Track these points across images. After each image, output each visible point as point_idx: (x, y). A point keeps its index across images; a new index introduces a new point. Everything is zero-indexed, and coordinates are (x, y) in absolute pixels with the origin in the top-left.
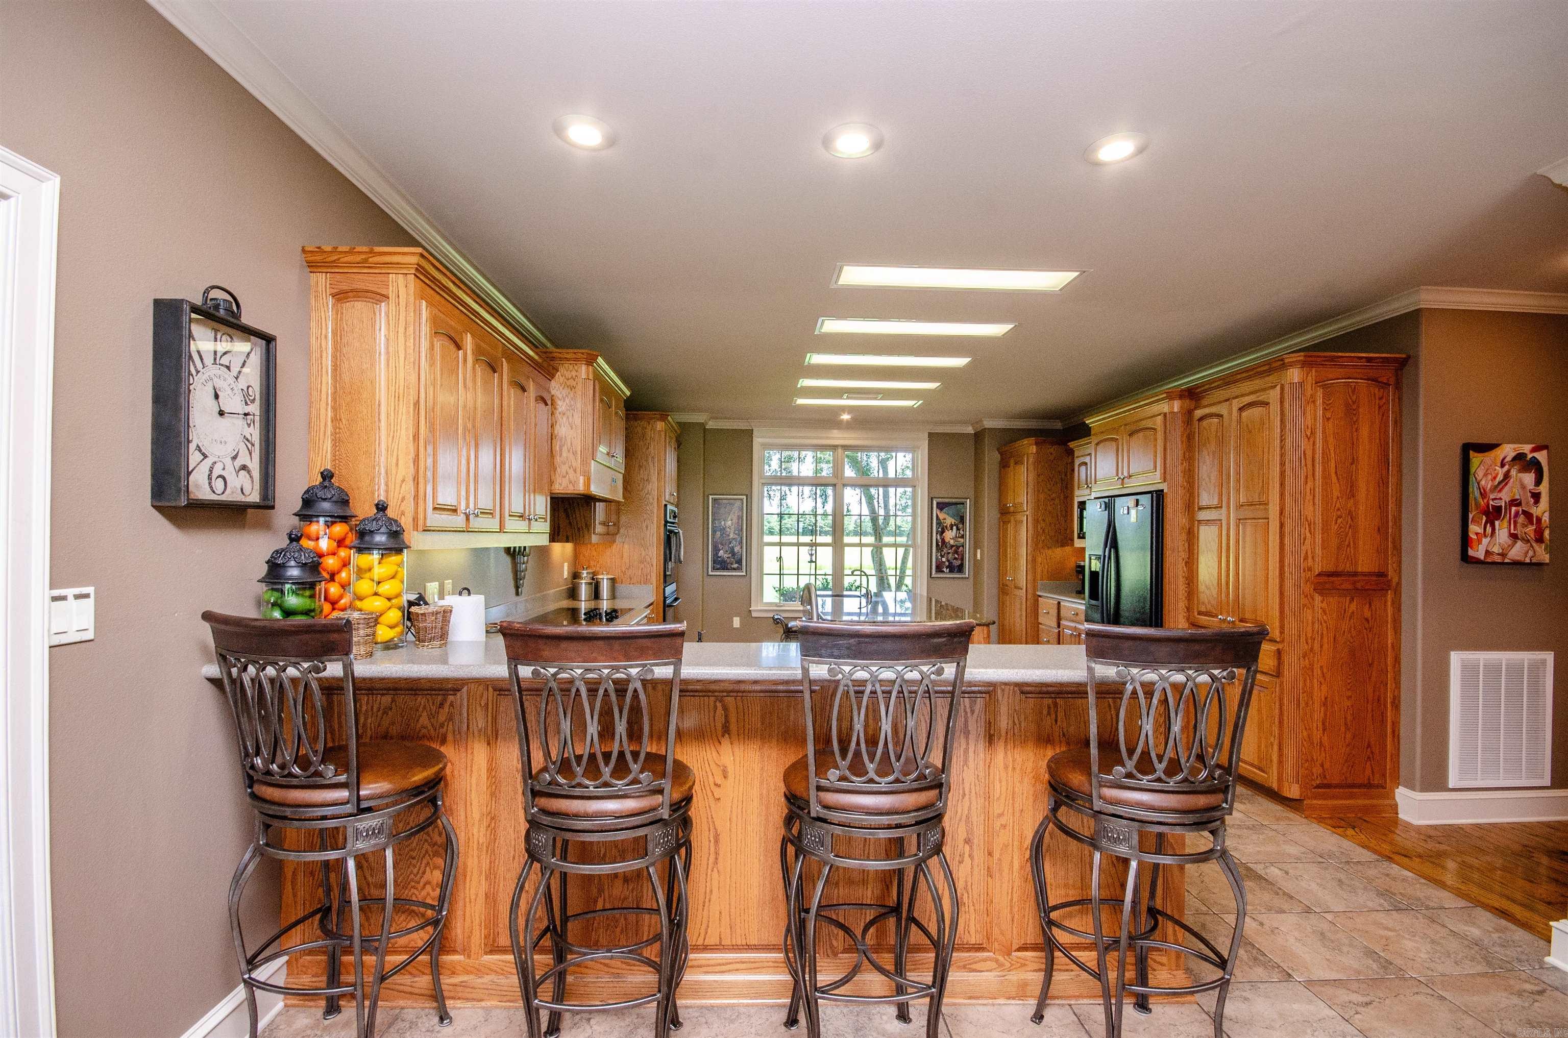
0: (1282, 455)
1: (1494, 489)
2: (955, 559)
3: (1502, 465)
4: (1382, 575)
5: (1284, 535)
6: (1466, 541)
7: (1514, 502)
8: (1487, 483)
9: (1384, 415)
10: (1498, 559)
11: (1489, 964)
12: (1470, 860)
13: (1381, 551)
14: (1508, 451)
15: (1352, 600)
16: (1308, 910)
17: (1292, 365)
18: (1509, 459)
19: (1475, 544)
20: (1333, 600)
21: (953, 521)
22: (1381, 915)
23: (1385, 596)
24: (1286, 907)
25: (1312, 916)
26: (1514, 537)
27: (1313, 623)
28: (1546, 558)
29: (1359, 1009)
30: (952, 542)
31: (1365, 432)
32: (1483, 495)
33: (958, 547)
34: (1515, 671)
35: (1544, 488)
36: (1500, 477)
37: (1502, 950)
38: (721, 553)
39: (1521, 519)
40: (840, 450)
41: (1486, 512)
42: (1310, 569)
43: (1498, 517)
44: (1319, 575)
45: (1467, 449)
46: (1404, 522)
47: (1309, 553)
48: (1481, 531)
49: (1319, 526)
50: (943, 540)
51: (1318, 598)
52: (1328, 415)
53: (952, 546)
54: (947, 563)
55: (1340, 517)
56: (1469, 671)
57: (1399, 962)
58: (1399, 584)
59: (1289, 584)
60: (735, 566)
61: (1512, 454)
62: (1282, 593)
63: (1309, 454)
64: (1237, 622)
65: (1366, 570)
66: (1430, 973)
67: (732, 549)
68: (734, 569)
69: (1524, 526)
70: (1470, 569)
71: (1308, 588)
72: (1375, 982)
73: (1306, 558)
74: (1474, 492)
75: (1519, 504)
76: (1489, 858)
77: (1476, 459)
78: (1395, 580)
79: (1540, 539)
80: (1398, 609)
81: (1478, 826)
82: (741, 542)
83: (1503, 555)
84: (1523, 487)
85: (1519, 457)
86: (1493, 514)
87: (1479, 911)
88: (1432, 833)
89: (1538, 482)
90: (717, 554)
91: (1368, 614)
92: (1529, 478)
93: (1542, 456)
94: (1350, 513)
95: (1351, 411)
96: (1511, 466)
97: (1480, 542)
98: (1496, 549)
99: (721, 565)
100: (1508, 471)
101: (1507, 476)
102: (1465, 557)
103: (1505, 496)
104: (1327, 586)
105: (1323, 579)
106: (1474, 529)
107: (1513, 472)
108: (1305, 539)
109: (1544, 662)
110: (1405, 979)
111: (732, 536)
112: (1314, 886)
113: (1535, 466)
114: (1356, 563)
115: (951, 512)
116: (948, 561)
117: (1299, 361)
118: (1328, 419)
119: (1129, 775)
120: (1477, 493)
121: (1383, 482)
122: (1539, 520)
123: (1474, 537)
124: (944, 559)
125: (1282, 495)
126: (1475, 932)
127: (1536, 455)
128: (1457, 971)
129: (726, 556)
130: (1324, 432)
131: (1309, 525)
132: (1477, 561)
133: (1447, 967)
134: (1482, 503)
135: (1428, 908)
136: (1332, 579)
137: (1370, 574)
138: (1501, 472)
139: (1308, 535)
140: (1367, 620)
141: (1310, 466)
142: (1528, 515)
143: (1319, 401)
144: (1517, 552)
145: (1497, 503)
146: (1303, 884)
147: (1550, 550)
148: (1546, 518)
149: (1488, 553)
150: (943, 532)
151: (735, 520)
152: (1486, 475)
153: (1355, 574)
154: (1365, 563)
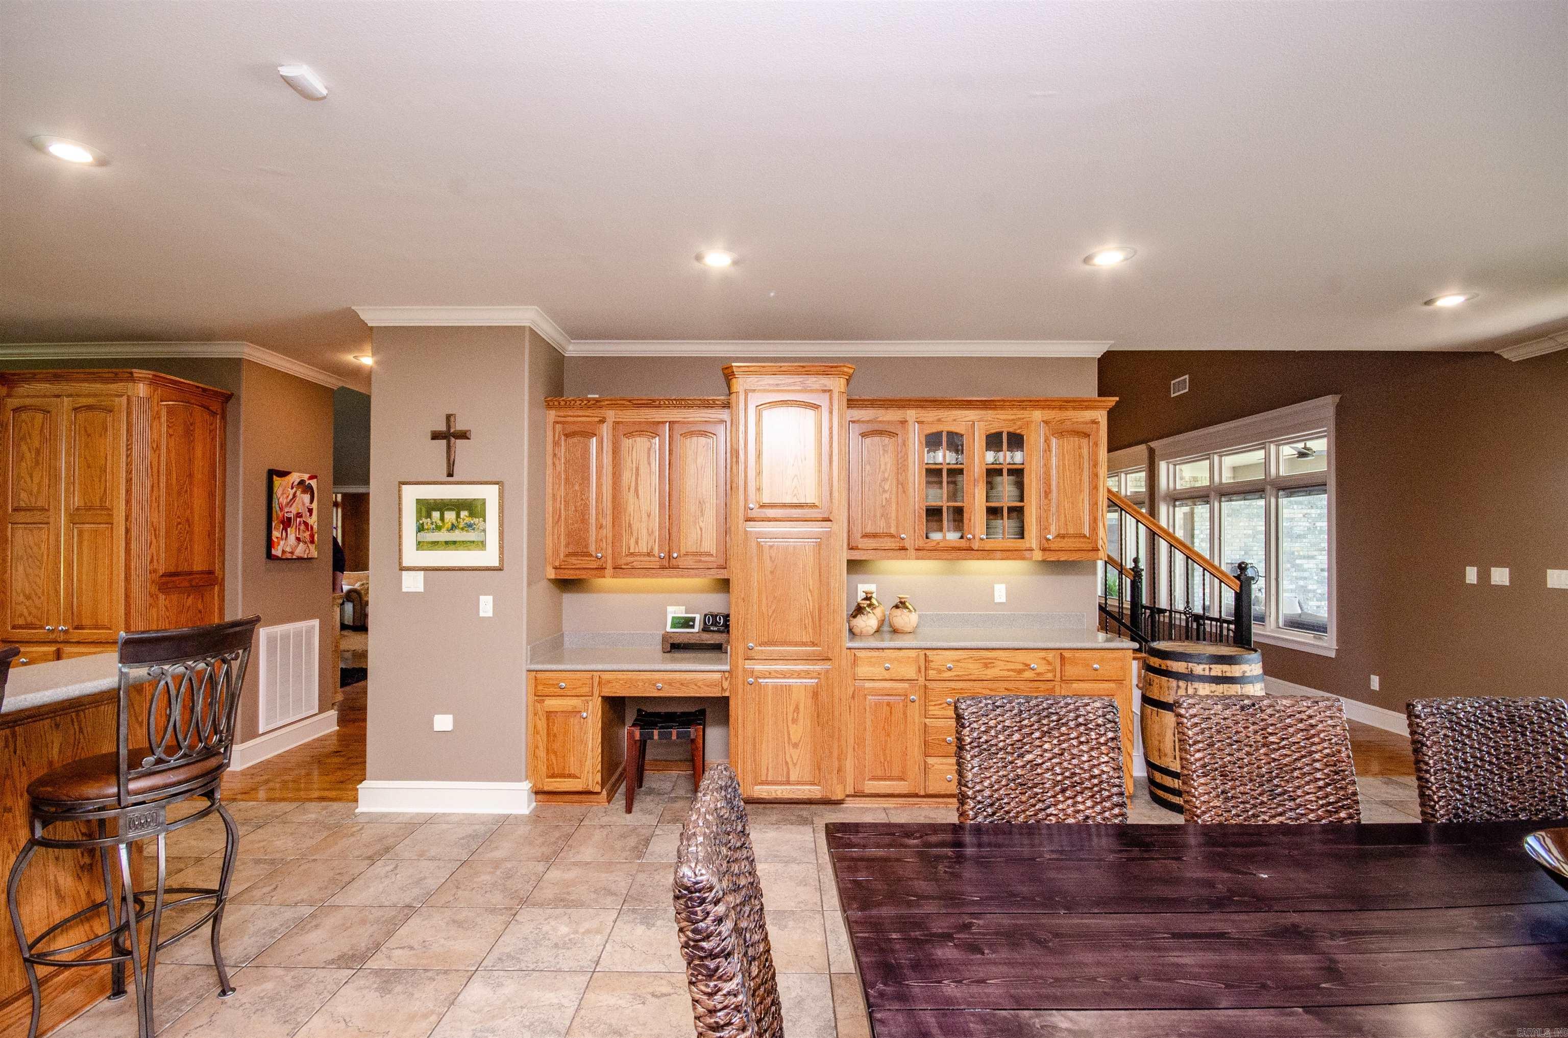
0: (128, 464)
1: (288, 504)
3: (292, 488)
4: (211, 572)
5: (130, 539)
6: (270, 544)
7: (299, 515)
8: (284, 501)
9: (213, 439)
10: (289, 556)
11: (329, 829)
12: (286, 778)
13: (210, 553)
14: (295, 477)
15: (189, 595)
16: (198, 860)
17: (140, 380)
18: (296, 483)
19: (276, 545)
20: (174, 597)
22: (252, 835)
23: (214, 589)
24: (182, 866)
25: (204, 861)
26: (298, 539)
27: (158, 620)
28: (315, 555)
29: (272, 894)
31: (199, 452)
32: (281, 509)
34: (298, 634)
35: (315, 506)
36: (291, 497)
37: (331, 818)
39: (302, 527)
41: (282, 522)
42: (155, 571)
43: (289, 526)
44: (162, 576)
45: (272, 474)
46: (228, 529)
47: (155, 558)
48: (279, 536)
49: (163, 533)
51: (162, 597)
52: (171, 431)
55: (180, 523)
56: (271, 641)
57: (278, 856)
58: (223, 579)
59: (135, 587)
61: (298, 480)
62: (127, 597)
63: (155, 463)
64: (71, 630)
65: (200, 569)
66: (300, 852)
69: (304, 532)
70: (271, 564)
71: (154, 589)
72: (270, 876)
73: (152, 561)
74: (276, 506)
75: (301, 517)
76: (296, 772)
77: (277, 481)
78: (220, 577)
79: (312, 542)
80: (222, 599)
81: (279, 756)
83: (292, 553)
84: (304, 504)
85: (302, 482)
86: (287, 523)
87: (308, 805)
88: (253, 771)
89: (312, 501)
91: (200, 607)
92: (306, 498)
93: (313, 483)
94: (188, 520)
95: (188, 433)
96: (297, 488)
97: (279, 544)
98: (288, 549)
100: (295, 493)
101: (294, 496)
102: (270, 556)
103: (294, 510)
104: (170, 585)
105: (164, 579)
106: (276, 534)
107: (298, 493)
108: (151, 544)
109: (313, 627)
110: (289, 863)
112: (193, 843)
113: (308, 489)
114: (192, 564)
117: (149, 378)
118: (171, 435)
119: (159, 761)
120: (277, 506)
121: (212, 495)
122: (312, 528)
123: (275, 540)
125: (128, 502)
126: (313, 816)
127: (311, 482)
128: (314, 842)
130: (167, 448)
131: (155, 530)
132: (277, 558)
133: (309, 843)
134: (280, 514)
135: (277, 817)
136: (174, 579)
137: (202, 572)
138: (292, 492)
139: (154, 541)
140: (200, 612)
141: (155, 477)
142: (306, 524)
143: (164, 419)
144: (300, 551)
145: (288, 515)
146: (185, 844)
147: (318, 548)
148: (315, 527)
149: (284, 552)
152: (283, 494)
153: (191, 573)
154: (198, 565)
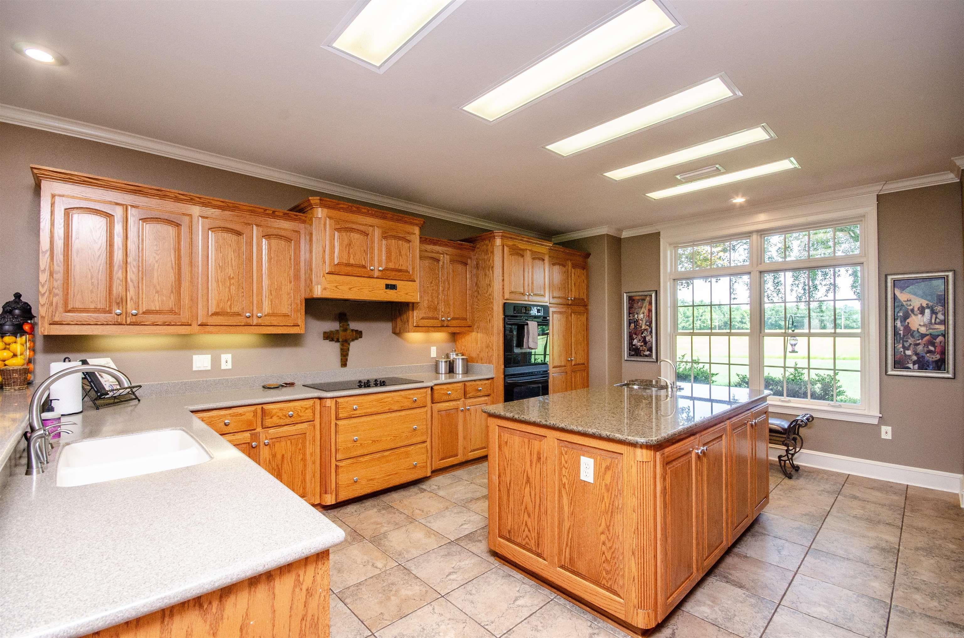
2: (930, 352)
21: (924, 303)
30: (923, 330)
33: (935, 337)
38: (635, 342)
40: (755, 237)
50: (907, 328)
53: (923, 336)
54: (915, 358)
60: (647, 353)
67: (645, 338)
68: (646, 356)
82: (651, 332)
90: (632, 343)
99: (635, 352)
111: (643, 327)
115: (920, 292)
116: (917, 354)
124: (909, 353)
129: (639, 344)
150: (906, 316)
151: (646, 312)
